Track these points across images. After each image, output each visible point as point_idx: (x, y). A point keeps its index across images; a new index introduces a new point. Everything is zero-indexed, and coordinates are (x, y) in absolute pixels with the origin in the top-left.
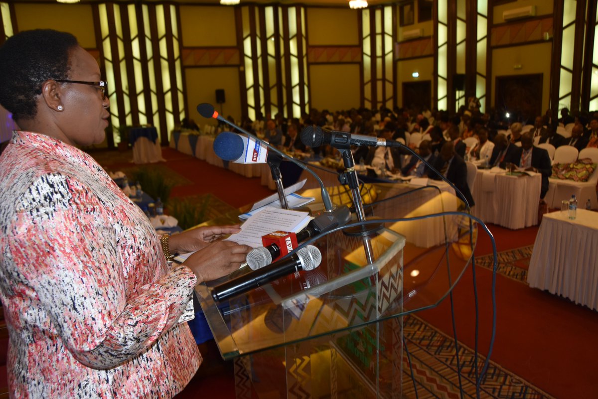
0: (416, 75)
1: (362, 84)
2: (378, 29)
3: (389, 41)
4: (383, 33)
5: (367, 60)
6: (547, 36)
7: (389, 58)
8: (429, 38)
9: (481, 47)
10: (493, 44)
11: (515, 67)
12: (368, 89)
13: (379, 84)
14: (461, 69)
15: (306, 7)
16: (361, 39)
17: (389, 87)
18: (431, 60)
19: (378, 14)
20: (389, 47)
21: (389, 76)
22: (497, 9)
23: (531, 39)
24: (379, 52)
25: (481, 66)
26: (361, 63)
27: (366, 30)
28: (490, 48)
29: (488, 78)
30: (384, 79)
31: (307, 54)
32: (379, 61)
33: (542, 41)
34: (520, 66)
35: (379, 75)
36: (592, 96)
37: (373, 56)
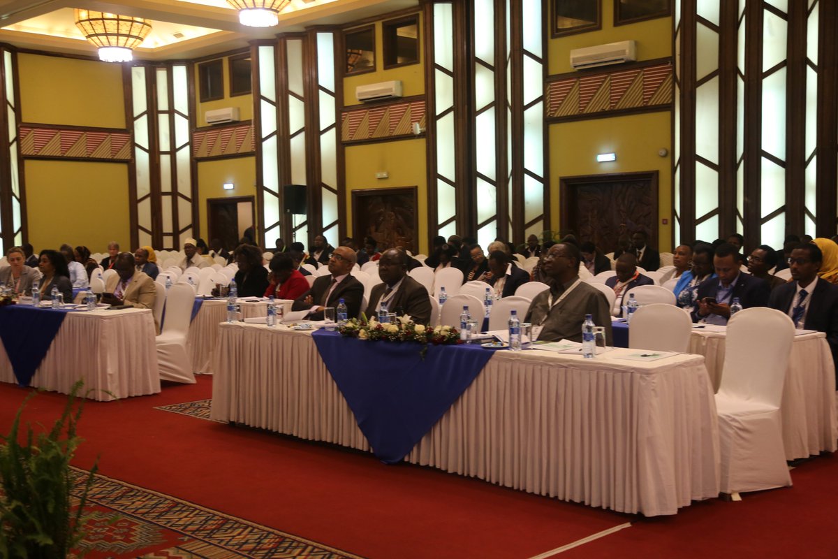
0: (228, 186)
1: (134, 202)
2: (163, 104)
3: (182, 127)
4: (171, 112)
5: (142, 158)
6: (418, 129)
7: (184, 156)
8: (248, 123)
9: (328, 142)
10: (346, 138)
11: (379, 175)
12: (144, 209)
13: (166, 202)
14: (299, 178)
15: (15, 51)
16: (130, 119)
17: (185, 208)
18: (252, 161)
19: (161, 75)
20: (183, 135)
21: (185, 187)
22: (348, 81)
23: (397, 132)
24: (165, 145)
25: (329, 174)
26: (131, 163)
27: (140, 104)
28: (341, 145)
29: (340, 192)
30: (175, 194)
31: (17, 139)
32: (165, 161)
33: (411, 136)
34: (385, 175)
35: (166, 186)
36: (480, 222)
37: (154, 151)
